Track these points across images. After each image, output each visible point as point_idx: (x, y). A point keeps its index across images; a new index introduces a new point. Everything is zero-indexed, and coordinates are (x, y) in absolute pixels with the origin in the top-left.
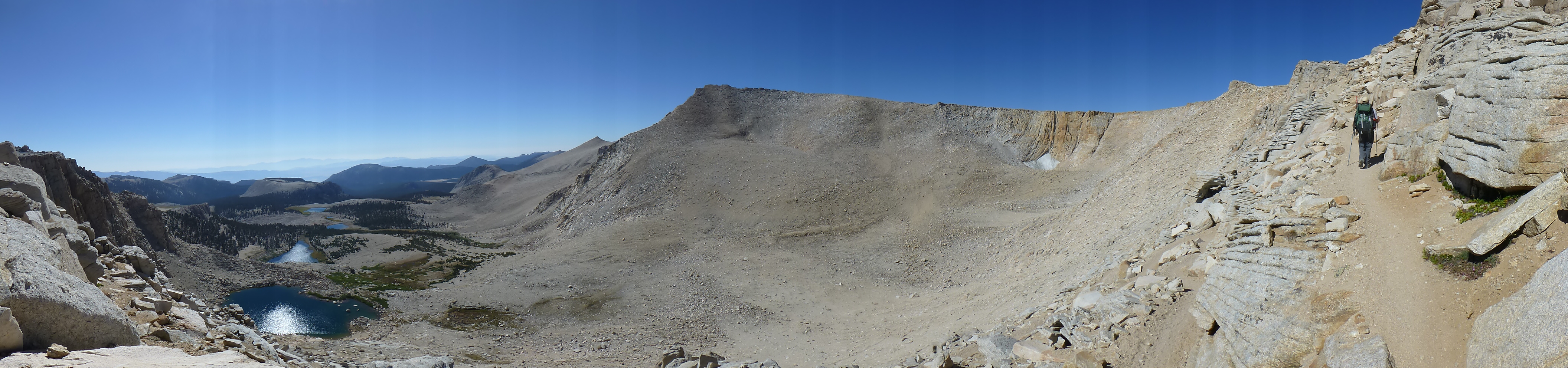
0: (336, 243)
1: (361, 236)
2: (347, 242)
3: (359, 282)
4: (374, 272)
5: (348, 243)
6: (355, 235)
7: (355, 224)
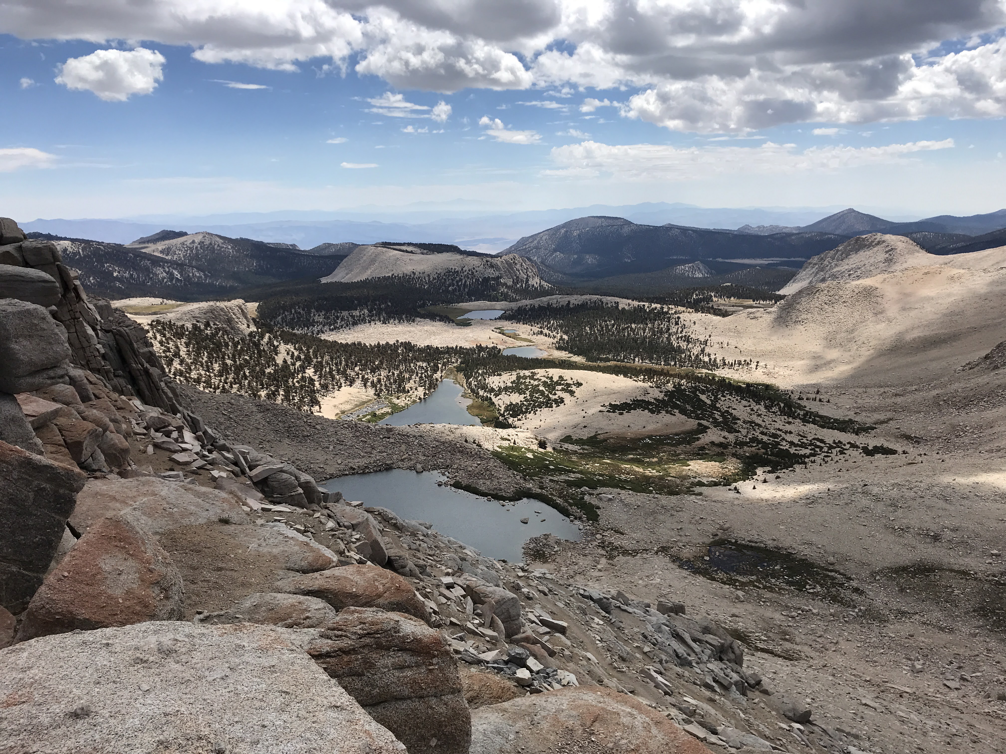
0: (516, 388)
1: (569, 375)
2: (538, 385)
3: (552, 467)
4: (583, 449)
5: (541, 388)
6: (555, 373)
7: (559, 348)
